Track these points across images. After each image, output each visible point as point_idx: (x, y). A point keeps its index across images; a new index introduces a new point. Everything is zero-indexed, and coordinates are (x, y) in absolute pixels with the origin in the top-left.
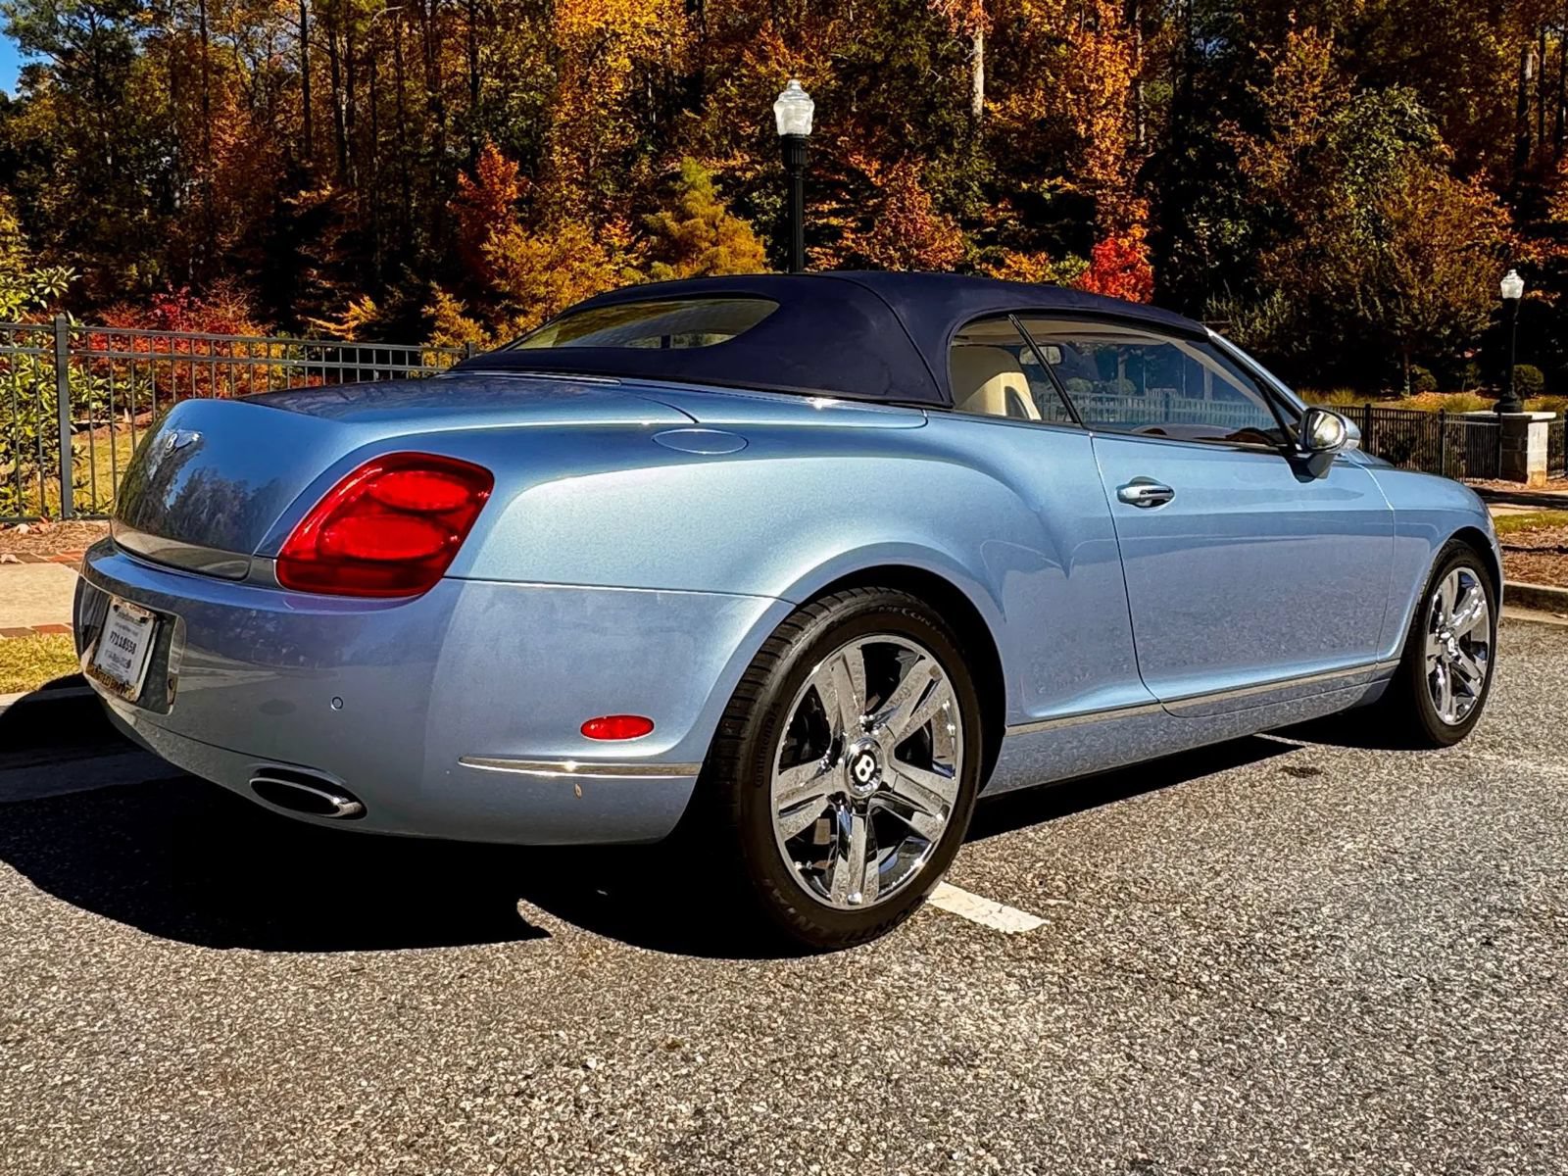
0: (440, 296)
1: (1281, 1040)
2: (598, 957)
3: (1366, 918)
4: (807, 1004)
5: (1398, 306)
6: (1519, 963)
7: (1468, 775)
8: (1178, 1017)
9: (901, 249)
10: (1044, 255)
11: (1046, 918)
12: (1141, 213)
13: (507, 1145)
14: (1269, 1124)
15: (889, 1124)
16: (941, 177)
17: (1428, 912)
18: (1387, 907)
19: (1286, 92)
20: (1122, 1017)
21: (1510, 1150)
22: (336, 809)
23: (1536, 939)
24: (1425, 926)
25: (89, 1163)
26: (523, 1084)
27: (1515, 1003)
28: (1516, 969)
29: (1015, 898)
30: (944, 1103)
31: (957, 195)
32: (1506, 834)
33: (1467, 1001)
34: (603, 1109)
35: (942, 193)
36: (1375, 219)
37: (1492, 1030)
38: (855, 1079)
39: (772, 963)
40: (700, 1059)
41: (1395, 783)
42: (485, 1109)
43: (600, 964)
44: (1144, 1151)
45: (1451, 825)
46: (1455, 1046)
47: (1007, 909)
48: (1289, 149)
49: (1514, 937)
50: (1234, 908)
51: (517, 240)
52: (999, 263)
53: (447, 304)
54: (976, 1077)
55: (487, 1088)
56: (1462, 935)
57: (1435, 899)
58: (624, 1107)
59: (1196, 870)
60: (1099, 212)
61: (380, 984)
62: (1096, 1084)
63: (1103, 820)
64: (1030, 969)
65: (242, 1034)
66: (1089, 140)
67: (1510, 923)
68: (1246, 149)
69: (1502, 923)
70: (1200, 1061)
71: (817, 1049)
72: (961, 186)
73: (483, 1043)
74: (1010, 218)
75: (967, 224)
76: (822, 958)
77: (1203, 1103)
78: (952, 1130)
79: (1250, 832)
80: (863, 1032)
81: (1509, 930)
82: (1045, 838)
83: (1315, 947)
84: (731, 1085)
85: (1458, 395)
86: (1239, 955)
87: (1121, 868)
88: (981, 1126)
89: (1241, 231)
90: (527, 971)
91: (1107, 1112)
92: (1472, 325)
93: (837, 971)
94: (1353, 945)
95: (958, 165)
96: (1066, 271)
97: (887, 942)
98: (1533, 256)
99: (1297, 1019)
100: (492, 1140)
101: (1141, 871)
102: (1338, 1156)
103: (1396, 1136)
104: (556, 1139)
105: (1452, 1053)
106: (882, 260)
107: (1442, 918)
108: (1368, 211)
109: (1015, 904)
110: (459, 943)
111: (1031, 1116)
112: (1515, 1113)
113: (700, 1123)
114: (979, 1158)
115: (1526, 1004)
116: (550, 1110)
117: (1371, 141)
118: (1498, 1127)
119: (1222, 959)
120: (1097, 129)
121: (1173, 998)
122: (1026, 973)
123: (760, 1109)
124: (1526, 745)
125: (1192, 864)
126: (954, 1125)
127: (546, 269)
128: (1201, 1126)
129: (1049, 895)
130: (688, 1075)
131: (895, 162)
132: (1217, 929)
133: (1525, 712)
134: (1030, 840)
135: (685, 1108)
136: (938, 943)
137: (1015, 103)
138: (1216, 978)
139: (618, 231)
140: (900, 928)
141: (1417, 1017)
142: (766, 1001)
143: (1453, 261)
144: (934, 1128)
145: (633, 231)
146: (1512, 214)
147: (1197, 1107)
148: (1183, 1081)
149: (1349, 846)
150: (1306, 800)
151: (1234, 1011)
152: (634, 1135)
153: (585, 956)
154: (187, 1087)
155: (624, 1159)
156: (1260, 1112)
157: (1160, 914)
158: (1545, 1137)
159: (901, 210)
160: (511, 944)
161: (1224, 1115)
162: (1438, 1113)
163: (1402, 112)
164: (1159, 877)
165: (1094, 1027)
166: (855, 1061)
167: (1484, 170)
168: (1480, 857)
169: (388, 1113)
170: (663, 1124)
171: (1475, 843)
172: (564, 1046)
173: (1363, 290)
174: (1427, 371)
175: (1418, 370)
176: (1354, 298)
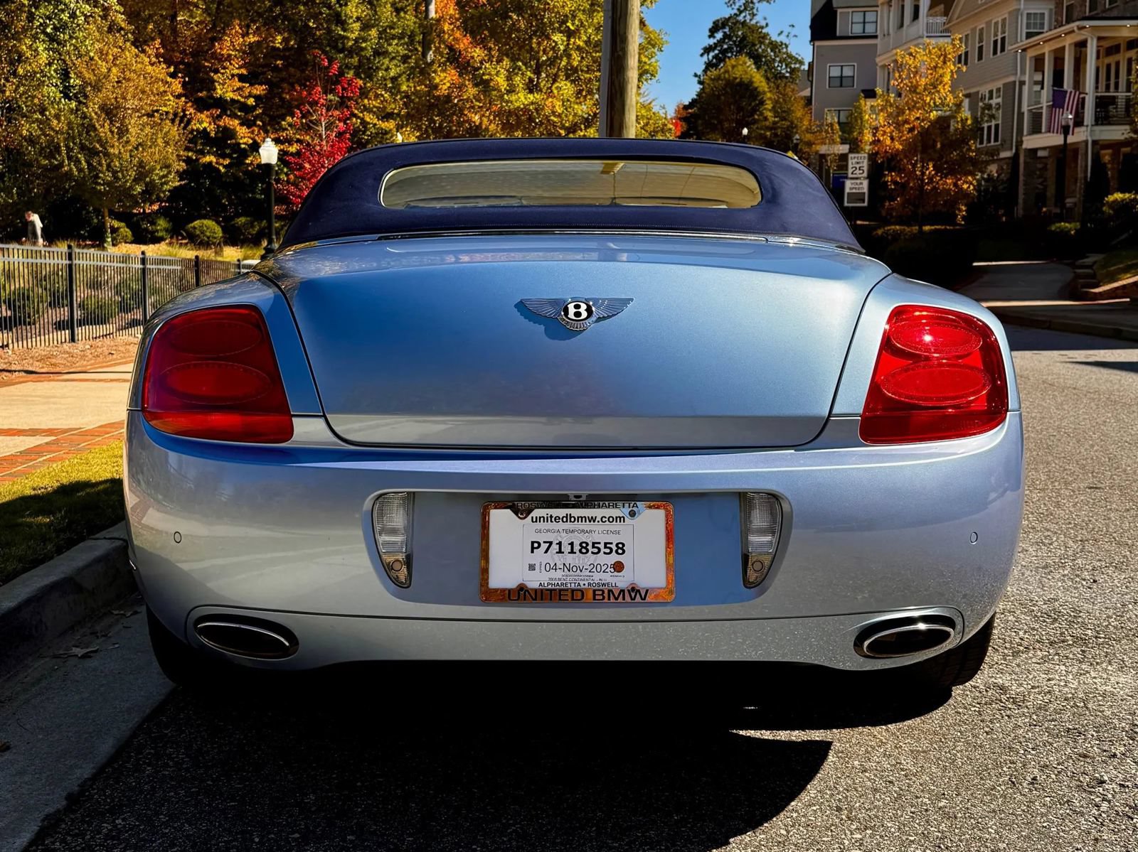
5: (100, 164)
92: (164, 183)
146: (183, 85)
167: (157, 43)
173: (67, 146)
174: (123, 224)
175: (116, 224)
176: (60, 154)
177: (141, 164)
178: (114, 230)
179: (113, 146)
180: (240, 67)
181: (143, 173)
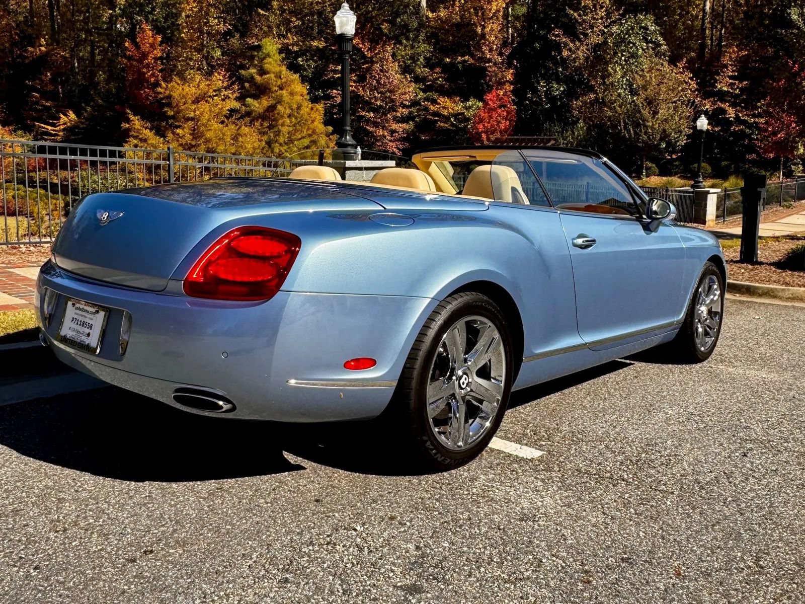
0: (132, 117)
1: (668, 503)
2: (336, 477)
3: (688, 445)
4: (447, 496)
5: (641, 131)
6: (761, 464)
7: (714, 376)
8: (619, 494)
9: (381, 93)
10: (458, 98)
11: (544, 450)
12: (509, 77)
13: (333, 567)
14: (675, 540)
15: (508, 549)
16: (403, 53)
17: (715, 442)
18: (695, 440)
19: (587, 15)
20: (594, 495)
21: (780, 545)
22: (221, 407)
23: (765, 453)
24: (716, 449)
25: (132, 586)
26: (328, 539)
27: (764, 481)
28: (760, 467)
29: (525, 442)
30: (529, 538)
31: (411, 63)
32: (739, 404)
33: (743, 482)
34: (372, 549)
35: (404, 62)
36: (630, 85)
37: (757, 494)
38: (484, 530)
39: (422, 477)
40: (408, 524)
41: (682, 381)
42: (315, 552)
43: (339, 481)
44: (625, 554)
45: (713, 401)
46: (744, 502)
47: (523, 447)
48: (587, 45)
49: (755, 452)
50: (628, 443)
51: (176, 86)
52: (434, 102)
53: (137, 122)
54: (539, 525)
55: (312, 542)
56: (733, 452)
57: (716, 436)
58: (382, 547)
59: (604, 426)
60: (488, 76)
61: (234, 495)
62: (594, 526)
63: (554, 402)
64: (544, 475)
65: (177, 522)
66: (483, 36)
67: (752, 446)
68: (566, 44)
69: (748, 446)
70: (636, 514)
71: (461, 516)
72: (413, 58)
73: (299, 521)
74: (440, 77)
75: (417, 79)
76: (445, 474)
77: (644, 532)
78: (537, 549)
79: (624, 407)
80: (479, 507)
81: (751, 449)
82: (529, 412)
83: (670, 460)
84: (428, 535)
85: (670, 178)
86: (637, 464)
87: (569, 425)
88: (550, 548)
89: (562, 89)
90: (305, 486)
91: (603, 538)
92: (678, 141)
93: (455, 480)
94: (686, 458)
95: (412, 47)
96: (470, 107)
97: (473, 464)
98: (707, 107)
99: (672, 493)
100: (325, 566)
101: (580, 427)
102: (709, 551)
103: (731, 542)
104: (355, 563)
105: (743, 505)
106: (371, 99)
107: (721, 445)
108: (627, 80)
109: (526, 445)
110: (265, 474)
111: (570, 542)
112: (778, 529)
113: (420, 552)
114: (554, 561)
115: (768, 482)
116: (347, 550)
117: (630, 42)
118: (772, 536)
119: (630, 467)
120: (487, 30)
121: (614, 486)
122: (543, 477)
123: (446, 544)
124: (736, 361)
125: (602, 423)
126: (537, 547)
127: (193, 102)
128: (646, 542)
129: (540, 440)
130: (405, 531)
131: (378, 44)
132: (623, 453)
133: (732, 344)
134: (522, 413)
135: (411, 546)
136: (498, 464)
137: (443, 13)
138: (631, 476)
139: (221, 78)
140: (477, 458)
141: (725, 490)
142: (427, 495)
143: (669, 108)
144: (529, 549)
145: (230, 78)
146: (697, 84)
147: (641, 534)
148: (631, 523)
149: (670, 412)
150: (644, 390)
151: (643, 491)
152: (392, 559)
153: (330, 477)
154: (162, 549)
155: (392, 571)
156: (670, 535)
157: (595, 447)
158: (793, 539)
159: (381, 71)
160: (291, 473)
161: (655, 537)
162: (746, 531)
163: (646, 28)
164: (589, 429)
165: (584, 501)
166: (480, 521)
167: (685, 60)
168: (730, 415)
169: (268, 556)
170: (404, 554)
171: (726, 409)
172: (339, 521)
173: (624, 122)
174: (654, 165)
175: (650, 165)
176: (620, 126)
177: (664, 131)
178: (648, 169)
179: (648, 122)
180: (733, 71)
181: (665, 136)
